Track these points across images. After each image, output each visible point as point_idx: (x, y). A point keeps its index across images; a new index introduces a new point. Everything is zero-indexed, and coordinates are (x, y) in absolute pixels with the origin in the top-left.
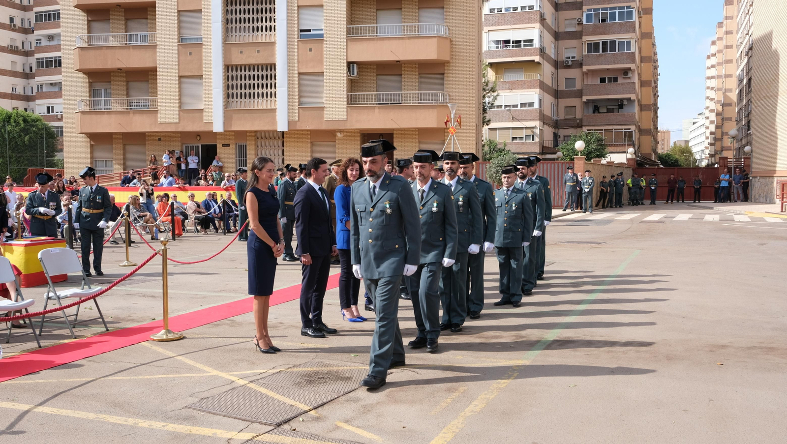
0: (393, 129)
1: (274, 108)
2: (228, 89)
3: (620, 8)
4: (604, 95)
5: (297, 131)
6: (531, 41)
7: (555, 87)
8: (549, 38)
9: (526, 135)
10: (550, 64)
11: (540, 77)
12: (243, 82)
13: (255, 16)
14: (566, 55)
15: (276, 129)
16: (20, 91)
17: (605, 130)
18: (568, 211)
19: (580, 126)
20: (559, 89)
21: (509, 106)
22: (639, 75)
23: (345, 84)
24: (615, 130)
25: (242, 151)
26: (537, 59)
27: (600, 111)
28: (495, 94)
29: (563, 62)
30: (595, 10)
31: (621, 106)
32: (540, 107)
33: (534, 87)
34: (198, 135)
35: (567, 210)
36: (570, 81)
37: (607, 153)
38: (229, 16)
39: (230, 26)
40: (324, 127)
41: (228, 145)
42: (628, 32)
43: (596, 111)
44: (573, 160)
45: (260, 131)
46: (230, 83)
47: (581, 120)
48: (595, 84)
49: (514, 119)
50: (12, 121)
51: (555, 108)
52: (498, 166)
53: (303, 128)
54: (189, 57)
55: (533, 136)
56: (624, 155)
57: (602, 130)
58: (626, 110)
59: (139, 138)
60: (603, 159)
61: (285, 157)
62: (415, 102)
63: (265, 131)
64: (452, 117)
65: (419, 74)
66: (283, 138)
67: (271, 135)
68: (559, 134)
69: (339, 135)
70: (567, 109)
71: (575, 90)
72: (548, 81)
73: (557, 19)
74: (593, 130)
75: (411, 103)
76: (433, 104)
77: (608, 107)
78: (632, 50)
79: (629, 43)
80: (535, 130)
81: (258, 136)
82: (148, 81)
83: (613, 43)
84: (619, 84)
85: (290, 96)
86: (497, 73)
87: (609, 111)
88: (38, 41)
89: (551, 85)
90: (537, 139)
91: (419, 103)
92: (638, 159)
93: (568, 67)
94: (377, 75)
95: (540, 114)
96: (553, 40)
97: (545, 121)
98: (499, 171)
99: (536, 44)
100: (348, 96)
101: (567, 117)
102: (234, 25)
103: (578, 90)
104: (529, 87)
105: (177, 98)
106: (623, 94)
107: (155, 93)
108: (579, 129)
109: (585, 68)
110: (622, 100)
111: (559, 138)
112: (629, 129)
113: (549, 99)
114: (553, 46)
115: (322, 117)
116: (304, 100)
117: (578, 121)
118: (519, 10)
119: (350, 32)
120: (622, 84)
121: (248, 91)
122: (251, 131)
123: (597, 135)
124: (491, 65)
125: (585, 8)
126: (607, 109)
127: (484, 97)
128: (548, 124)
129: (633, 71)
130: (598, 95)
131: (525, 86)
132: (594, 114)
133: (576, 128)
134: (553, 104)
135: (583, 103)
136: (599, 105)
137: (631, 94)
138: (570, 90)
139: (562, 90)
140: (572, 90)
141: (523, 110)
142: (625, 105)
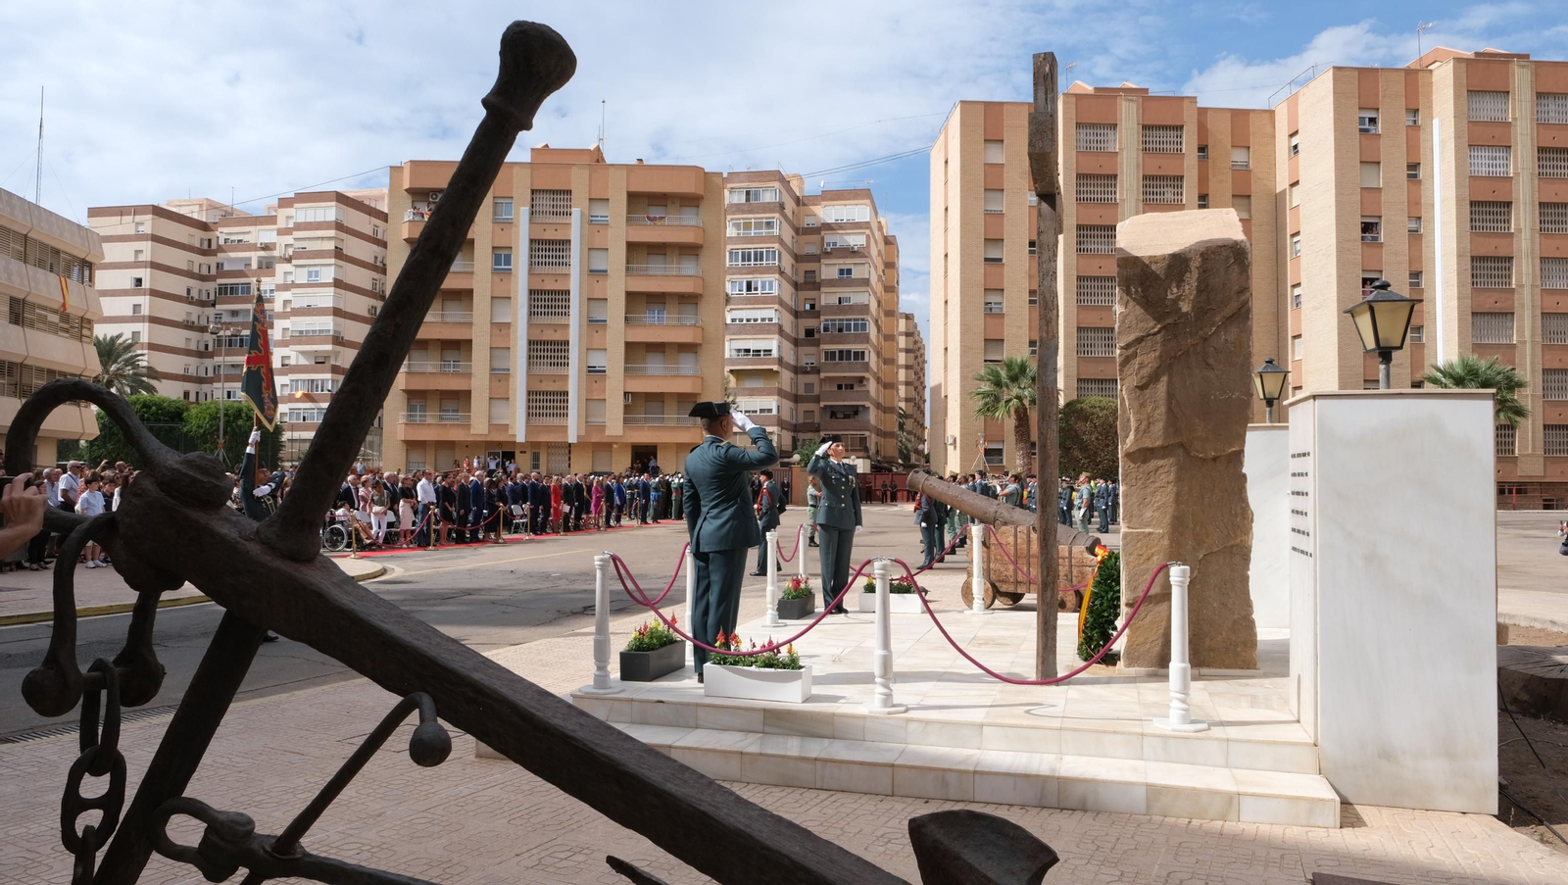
0: (657, 443)
1: (566, 425)
2: (529, 409)
3: (855, 320)
4: (841, 401)
5: (583, 443)
6: (770, 351)
7: (794, 392)
8: (788, 346)
10: (788, 370)
11: (778, 384)
12: (538, 404)
13: (553, 354)
14: (805, 361)
15: (566, 441)
16: (192, 372)
19: (817, 430)
20: (798, 394)
21: (749, 412)
22: (878, 380)
23: (622, 409)
24: (850, 435)
25: (536, 458)
26: (775, 368)
27: (838, 416)
29: (802, 367)
30: (832, 320)
31: (856, 413)
32: (779, 412)
33: (773, 394)
34: (500, 444)
36: (809, 386)
38: (532, 353)
39: (532, 360)
40: (605, 440)
41: (525, 452)
42: (862, 343)
43: (834, 417)
45: (551, 442)
46: (531, 404)
47: (819, 424)
48: (832, 391)
50: (243, 415)
51: (793, 413)
53: (588, 441)
54: (498, 384)
58: (859, 418)
59: (451, 445)
61: (572, 462)
62: (675, 424)
63: (555, 442)
65: (677, 402)
66: (571, 448)
67: (562, 446)
68: (798, 438)
69: (615, 446)
70: (806, 413)
71: (813, 396)
72: (787, 387)
73: (797, 326)
75: (672, 424)
77: (845, 413)
78: (866, 360)
79: (863, 353)
81: (549, 445)
82: (464, 401)
83: (849, 352)
84: (855, 391)
85: (579, 416)
86: (737, 379)
87: (847, 417)
88: (218, 316)
89: (789, 390)
91: (677, 424)
93: (805, 372)
94: (646, 402)
95: (779, 420)
96: (792, 346)
97: (784, 426)
99: (775, 354)
100: (624, 418)
101: (806, 421)
102: (535, 360)
103: (816, 396)
104: (768, 394)
105: (488, 415)
106: (859, 401)
108: (817, 434)
109: (822, 375)
110: (857, 406)
111: (798, 441)
113: (787, 405)
114: (792, 352)
115: (603, 433)
116: (589, 420)
118: (759, 321)
119: (626, 369)
120: (857, 391)
121: (545, 411)
122: (546, 442)
124: (731, 371)
125: (822, 318)
126: (844, 415)
128: (786, 429)
129: (868, 379)
130: (835, 402)
131: (764, 393)
132: (831, 419)
133: (815, 432)
134: (792, 409)
135: (821, 408)
136: (836, 411)
137: (865, 401)
138: (809, 395)
139: (801, 396)
140: (811, 395)
141: (762, 416)
142: (860, 411)
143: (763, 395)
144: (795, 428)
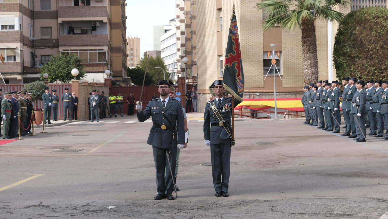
4: (78, 17)
7: (31, 8)
9: (8, 56)
11: (19, 1)
17: (80, 50)
19: (56, 45)
20: (35, 10)
24: (89, 50)
27: (75, 32)
31: (94, 28)
32: (20, 29)
33: (14, 10)
36: (45, 2)
43: (71, 33)
47: (57, 40)
48: (70, 7)
51: (31, 29)
55: (15, 57)
57: (77, 50)
58: (99, 32)
68: (36, 54)
70: (43, 29)
71: (50, 11)
72: (26, 3)
74: (68, 50)
77: (82, 28)
80: (16, 51)
84: (92, 7)
87: (84, 32)
89: (27, 7)
90: (18, 60)
95: (21, 36)
97: (24, 43)
101: (44, 37)
103: (53, 12)
104: (10, 10)
106: (96, 16)
108: (55, 50)
110: (95, 22)
111: (36, 57)
112: (103, 50)
113: (27, 20)
117: (54, 41)
120: (95, 7)
126: (82, 30)
128: (27, 45)
130: (73, 17)
131: (6, 9)
132: (69, 35)
133: (53, 48)
134: (30, 25)
135: (58, 24)
136: (73, 26)
137: (103, 17)
138: (46, 11)
139: (38, 11)
140: (48, 11)
141: (4, 32)
142: (97, 26)
143: (4, 11)
144: (33, 45)
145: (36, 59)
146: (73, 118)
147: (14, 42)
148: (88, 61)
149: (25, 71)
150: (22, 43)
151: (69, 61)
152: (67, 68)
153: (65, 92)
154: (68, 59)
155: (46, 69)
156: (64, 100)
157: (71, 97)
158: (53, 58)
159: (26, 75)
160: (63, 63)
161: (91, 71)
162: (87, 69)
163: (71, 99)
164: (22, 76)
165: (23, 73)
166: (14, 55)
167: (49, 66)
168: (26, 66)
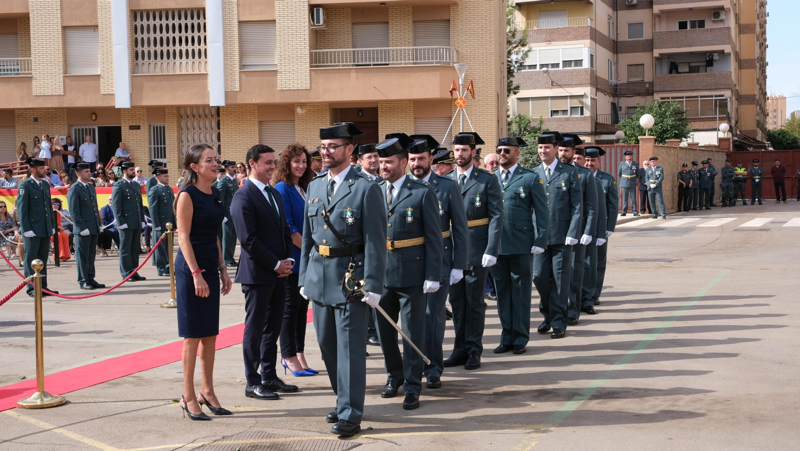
0: (377, 102)
1: (203, 72)
2: (136, 46)
4: (684, 47)
5: (239, 105)
7: (613, 37)
9: (571, 108)
10: (605, 3)
11: (591, 23)
12: (158, 35)
15: (206, 103)
17: (687, 97)
18: (630, 216)
19: (650, 93)
20: (619, 40)
21: (547, 65)
22: (736, 16)
23: (307, 37)
24: (701, 97)
25: (159, 136)
27: (680, 70)
28: (526, 49)
31: (710, 63)
32: (592, 65)
33: (583, 38)
34: (93, 113)
35: (627, 214)
36: (635, 28)
37: (690, 131)
40: (277, 99)
41: (138, 128)
43: (674, 71)
44: (637, 141)
45: (185, 107)
46: (139, 36)
47: (652, 84)
48: (671, 32)
49: (553, 84)
51: (613, 67)
52: (527, 153)
53: (247, 102)
55: (582, 108)
56: (715, 133)
57: (683, 98)
58: (717, 68)
60: (684, 139)
61: (222, 143)
62: (409, 63)
63: (192, 107)
64: (460, 83)
65: (414, 22)
66: (219, 116)
67: (201, 112)
68: (620, 105)
70: (631, 68)
71: (642, 41)
72: (603, 29)
74: (669, 98)
75: (403, 63)
76: (434, 65)
77: (691, 65)
80: (584, 100)
81: (181, 113)
82: (16, 33)
84: (707, 30)
85: (227, 55)
86: (528, 18)
87: (693, 70)
89: (606, 34)
90: (587, 113)
91: (414, 64)
92: (736, 138)
93: (631, 7)
94: (353, 24)
95: (591, 76)
97: (599, 87)
98: (529, 160)
100: (311, 54)
101: (631, 80)
103: (647, 41)
104: (576, 38)
105: (61, 59)
106: (713, 44)
107: (27, 51)
108: (649, 98)
109: (657, 8)
110: (711, 53)
111: (620, 110)
112: (723, 96)
113: (604, 55)
115: (276, 85)
116: (248, 61)
117: (647, 86)
120: (711, 30)
121: (165, 48)
122: (172, 107)
123: (675, 106)
124: (519, 6)
126: (690, 67)
127: (509, 53)
128: (603, 91)
129: (727, 11)
130: (676, 47)
131: (570, 36)
132: (670, 75)
133: (645, 96)
134: (611, 62)
135: (654, 59)
136: (677, 62)
137: (724, 44)
138: (636, 41)
139: (624, 41)
140: (639, 40)
141: (567, 71)
142: (715, 60)
143: (567, 40)
144: (616, 91)
145: (619, 112)
146: (643, 211)
147: (582, 87)
148: (698, 114)
149: (598, 129)
150: (594, 87)
151: (665, 113)
152: (660, 124)
153: (626, 160)
154: (664, 109)
155: (628, 126)
156: (623, 175)
157: (636, 170)
158: (639, 108)
159: (599, 136)
160: (655, 116)
161: (702, 128)
162: (696, 125)
163: (636, 173)
164: (593, 137)
165: (595, 133)
166: (582, 106)
167: (633, 121)
168: (600, 123)
